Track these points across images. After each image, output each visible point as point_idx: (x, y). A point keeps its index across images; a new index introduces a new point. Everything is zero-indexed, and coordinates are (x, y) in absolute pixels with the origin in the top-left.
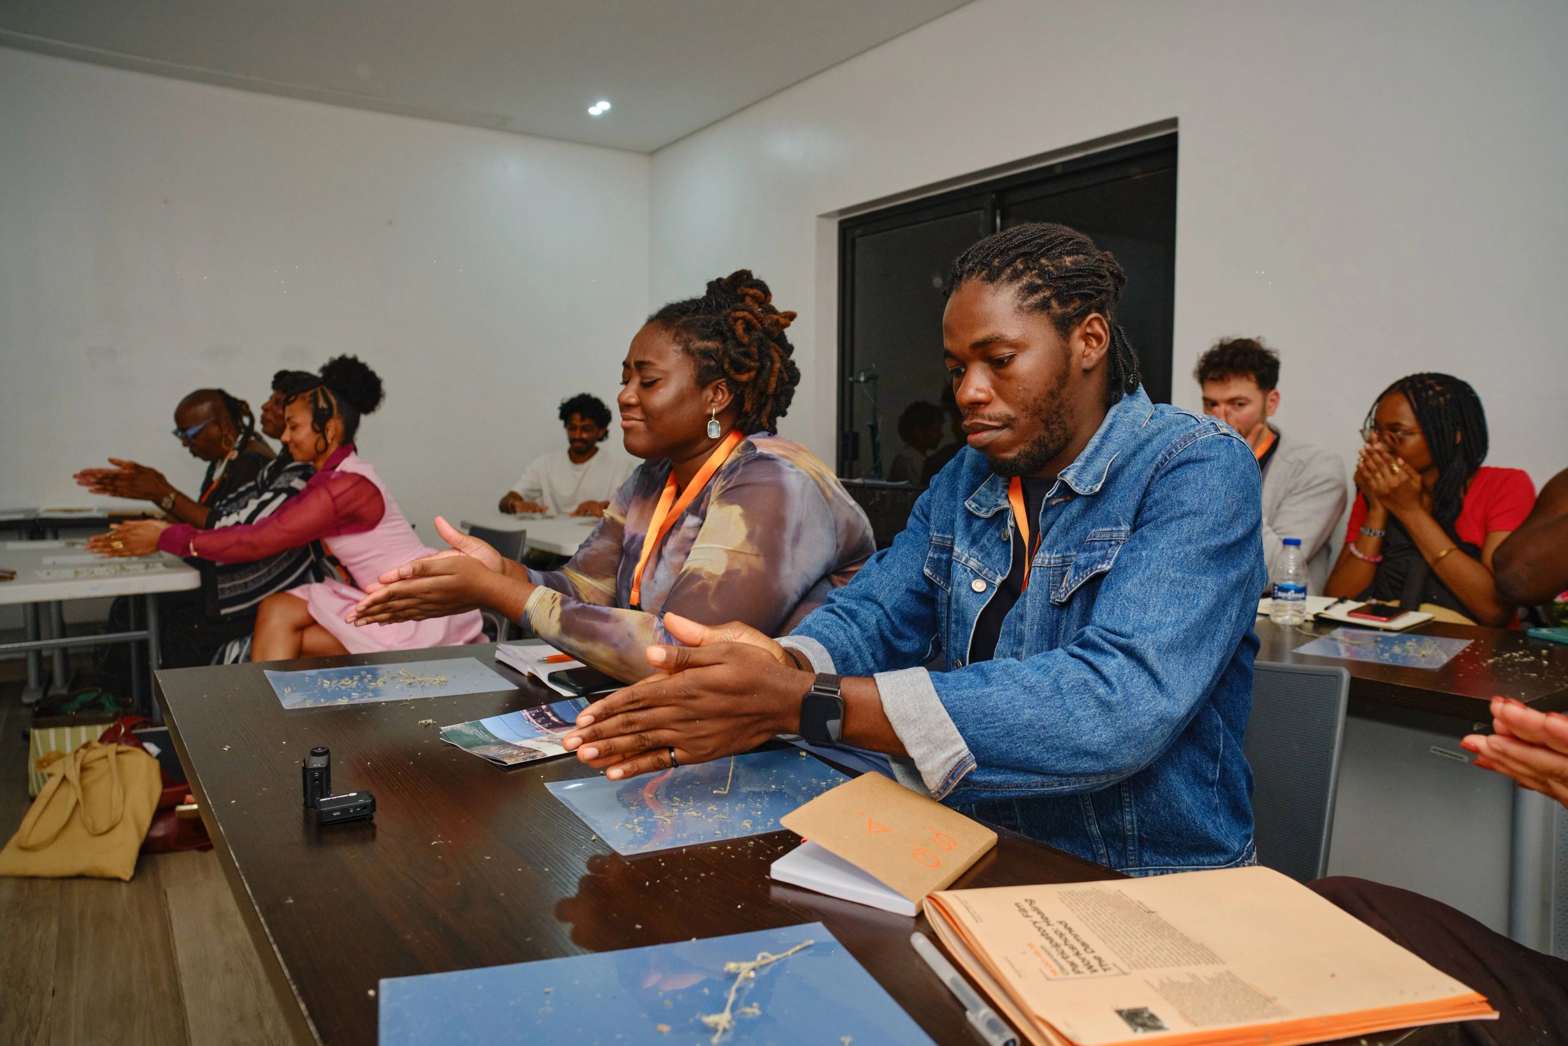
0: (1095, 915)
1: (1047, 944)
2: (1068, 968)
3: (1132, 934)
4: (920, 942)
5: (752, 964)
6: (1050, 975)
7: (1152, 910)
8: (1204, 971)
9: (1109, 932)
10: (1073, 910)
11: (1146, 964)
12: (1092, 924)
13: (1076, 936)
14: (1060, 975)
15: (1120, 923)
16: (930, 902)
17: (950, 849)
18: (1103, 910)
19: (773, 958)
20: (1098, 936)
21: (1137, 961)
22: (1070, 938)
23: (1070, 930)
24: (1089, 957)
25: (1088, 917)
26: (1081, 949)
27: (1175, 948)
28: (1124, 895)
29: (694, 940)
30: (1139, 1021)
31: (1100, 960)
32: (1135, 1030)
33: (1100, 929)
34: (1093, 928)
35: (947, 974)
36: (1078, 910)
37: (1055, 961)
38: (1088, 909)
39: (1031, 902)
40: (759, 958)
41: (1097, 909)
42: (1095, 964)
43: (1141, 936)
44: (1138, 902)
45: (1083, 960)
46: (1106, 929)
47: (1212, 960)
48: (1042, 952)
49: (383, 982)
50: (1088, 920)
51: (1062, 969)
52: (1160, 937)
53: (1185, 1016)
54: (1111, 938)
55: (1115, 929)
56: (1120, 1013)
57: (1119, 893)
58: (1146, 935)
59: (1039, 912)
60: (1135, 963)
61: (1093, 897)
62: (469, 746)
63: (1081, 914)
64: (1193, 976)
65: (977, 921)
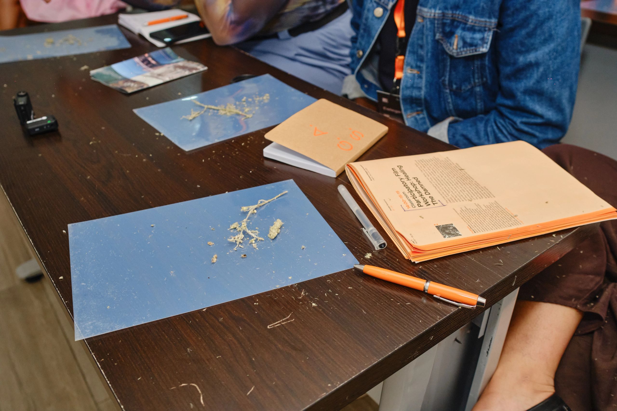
0: (433, 173)
1: (406, 191)
2: (415, 204)
3: (451, 183)
4: (342, 190)
5: (256, 206)
6: (406, 208)
7: (463, 168)
8: (484, 202)
9: (439, 182)
10: (422, 171)
11: (455, 199)
12: (431, 178)
13: (421, 186)
14: (411, 208)
15: (445, 177)
16: (348, 168)
17: (359, 139)
18: (437, 170)
19: (267, 202)
20: (433, 185)
21: (451, 198)
22: (419, 187)
23: (419, 182)
24: (427, 197)
25: (429, 174)
26: (423, 192)
27: (471, 190)
28: (450, 160)
29: (227, 192)
30: (447, 231)
31: (432, 198)
32: (445, 237)
33: (434, 181)
34: (431, 180)
35: (355, 207)
36: (425, 171)
37: (409, 200)
38: (430, 170)
39: (400, 167)
40: (259, 202)
41: (434, 170)
42: (429, 200)
43: (455, 184)
44: (456, 164)
45: (424, 199)
46: (438, 181)
47: (489, 196)
48: (403, 195)
49: (69, 226)
50: (429, 176)
51: (412, 204)
52: (464, 184)
53: (470, 227)
54: (439, 186)
55: (442, 180)
56: (438, 227)
57: (447, 159)
58: (457, 183)
59: (404, 173)
60: (450, 199)
61: (433, 162)
62: (108, 82)
63: (426, 173)
64: (478, 205)
65: (371, 180)
